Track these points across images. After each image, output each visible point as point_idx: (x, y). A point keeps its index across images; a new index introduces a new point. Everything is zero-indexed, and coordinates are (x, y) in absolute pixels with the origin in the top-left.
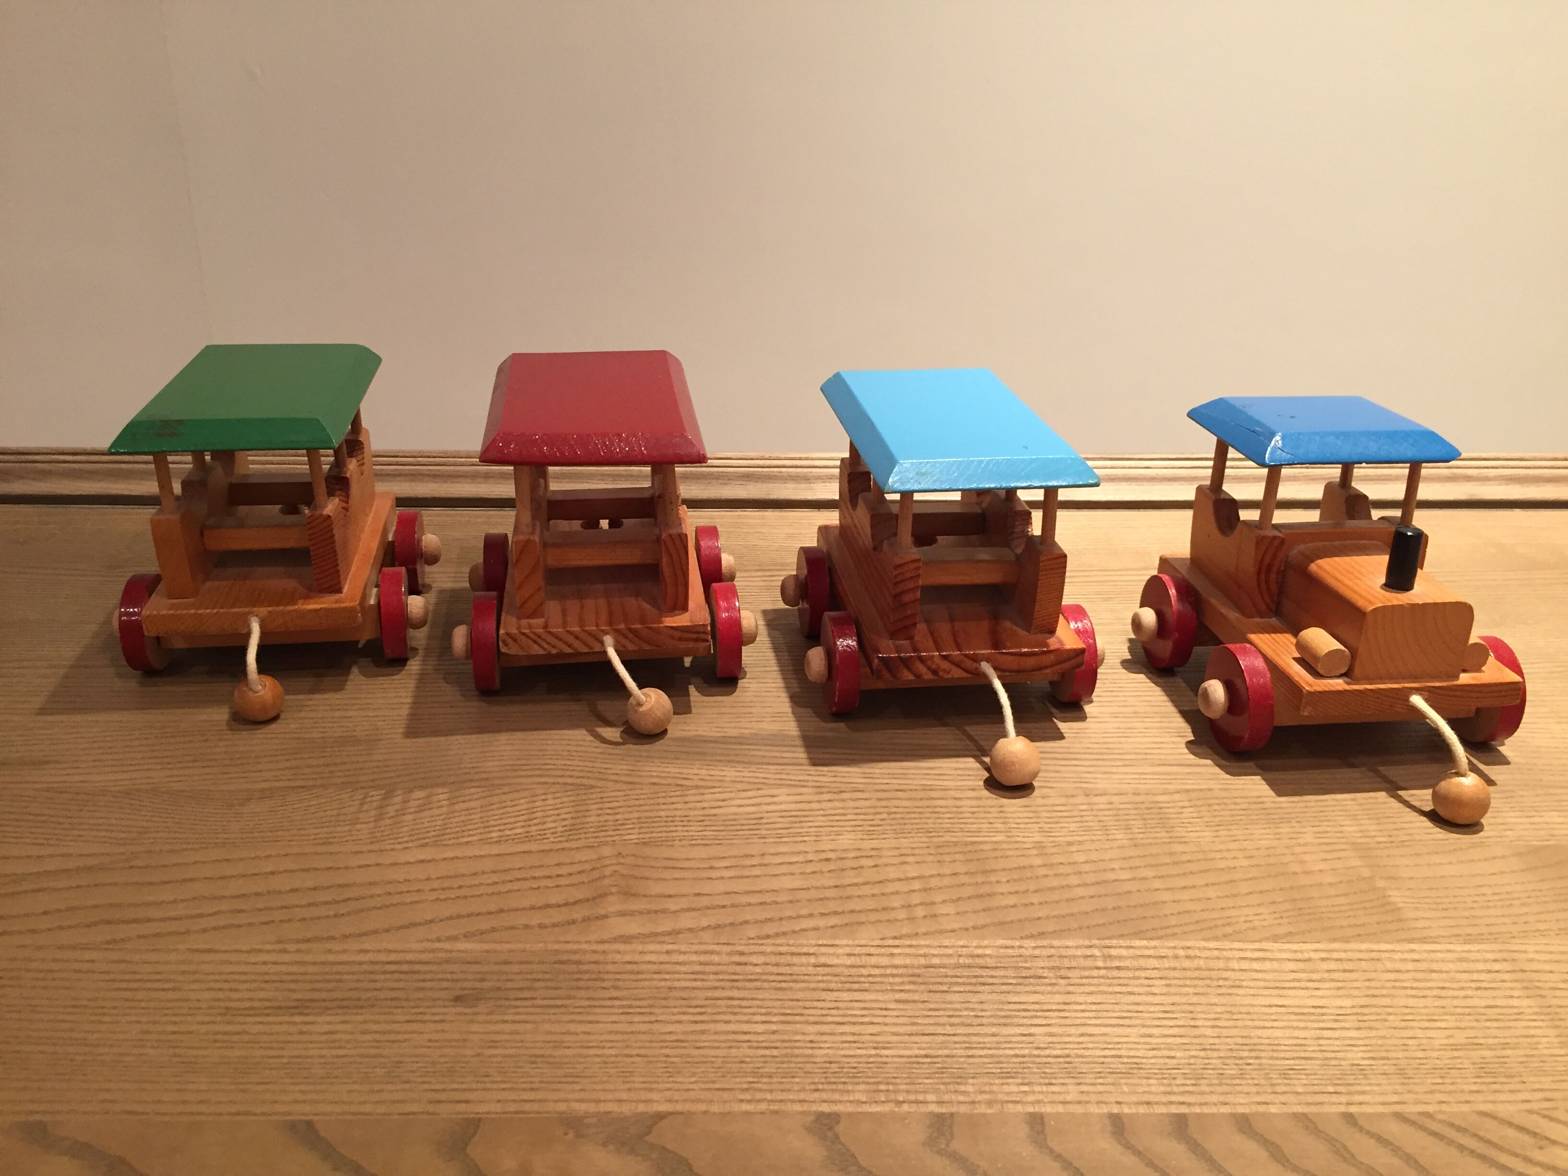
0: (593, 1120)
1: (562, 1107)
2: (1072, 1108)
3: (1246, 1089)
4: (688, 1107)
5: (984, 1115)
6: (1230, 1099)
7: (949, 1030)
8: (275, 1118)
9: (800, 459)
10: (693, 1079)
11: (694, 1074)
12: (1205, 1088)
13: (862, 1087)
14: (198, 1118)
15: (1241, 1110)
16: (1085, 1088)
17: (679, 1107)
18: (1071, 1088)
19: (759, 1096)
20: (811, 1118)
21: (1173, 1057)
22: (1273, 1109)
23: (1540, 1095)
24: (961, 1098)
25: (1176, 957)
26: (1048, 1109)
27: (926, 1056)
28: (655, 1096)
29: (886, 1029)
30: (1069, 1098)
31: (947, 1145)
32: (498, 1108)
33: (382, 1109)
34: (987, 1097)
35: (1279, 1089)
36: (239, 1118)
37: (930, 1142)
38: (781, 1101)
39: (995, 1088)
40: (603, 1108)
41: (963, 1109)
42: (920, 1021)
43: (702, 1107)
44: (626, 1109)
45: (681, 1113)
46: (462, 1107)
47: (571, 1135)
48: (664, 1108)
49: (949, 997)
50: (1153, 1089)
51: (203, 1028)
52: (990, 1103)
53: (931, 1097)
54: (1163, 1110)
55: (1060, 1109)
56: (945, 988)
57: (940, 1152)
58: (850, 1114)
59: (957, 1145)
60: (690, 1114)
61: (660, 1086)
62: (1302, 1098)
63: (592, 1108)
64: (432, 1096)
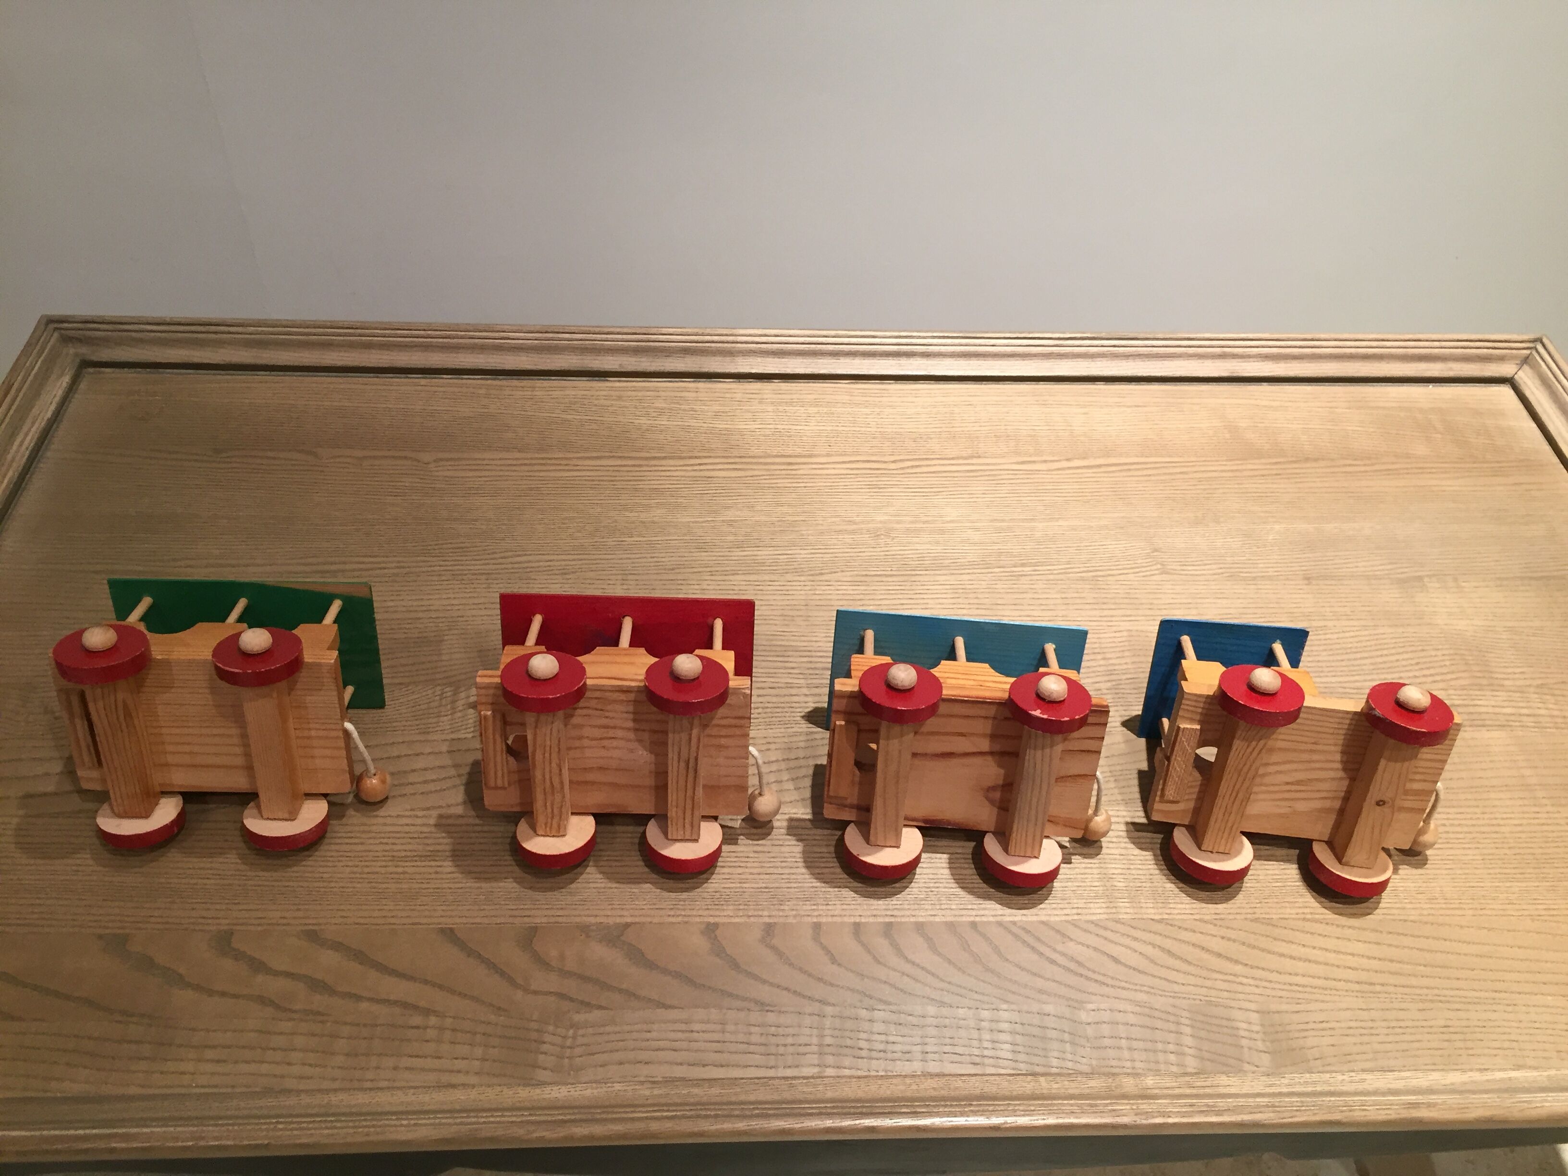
0: (594, 928)
1: (578, 920)
2: (835, 919)
3: (926, 907)
4: (642, 920)
5: (791, 923)
6: (916, 913)
7: (780, 871)
8: (431, 926)
9: (727, 335)
12: (906, 907)
13: (731, 907)
15: (921, 919)
16: (845, 907)
17: (637, 920)
18: (839, 907)
19: (679, 913)
20: (703, 926)
22: (937, 919)
23: (1075, 911)
24: (781, 914)
26: (824, 920)
27: (766, 888)
28: (625, 913)
29: (747, 870)
30: (836, 913)
31: (771, 941)
32: (544, 920)
33: (486, 921)
34: (794, 913)
35: (943, 907)
36: (414, 927)
37: (763, 940)
38: (689, 916)
39: (798, 907)
40: (599, 920)
41: (782, 920)
42: (765, 865)
43: (649, 920)
44: (611, 921)
45: (639, 923)
46: (526, 920)
47: (584, 936)
48: (629, 920)
49: (783, 849)
50: (879, 907)
51: (383, 870)
52: (795, 916)
53: (766, 913)
55: (830, 919)
56: (781, 843)
57: (767, 945)
58: (724, 924)
59: (775, 942)
60: (644, 923)
61: (627, 907)
62: (953, 912)
63: (593, 920)
64: (511, 913)
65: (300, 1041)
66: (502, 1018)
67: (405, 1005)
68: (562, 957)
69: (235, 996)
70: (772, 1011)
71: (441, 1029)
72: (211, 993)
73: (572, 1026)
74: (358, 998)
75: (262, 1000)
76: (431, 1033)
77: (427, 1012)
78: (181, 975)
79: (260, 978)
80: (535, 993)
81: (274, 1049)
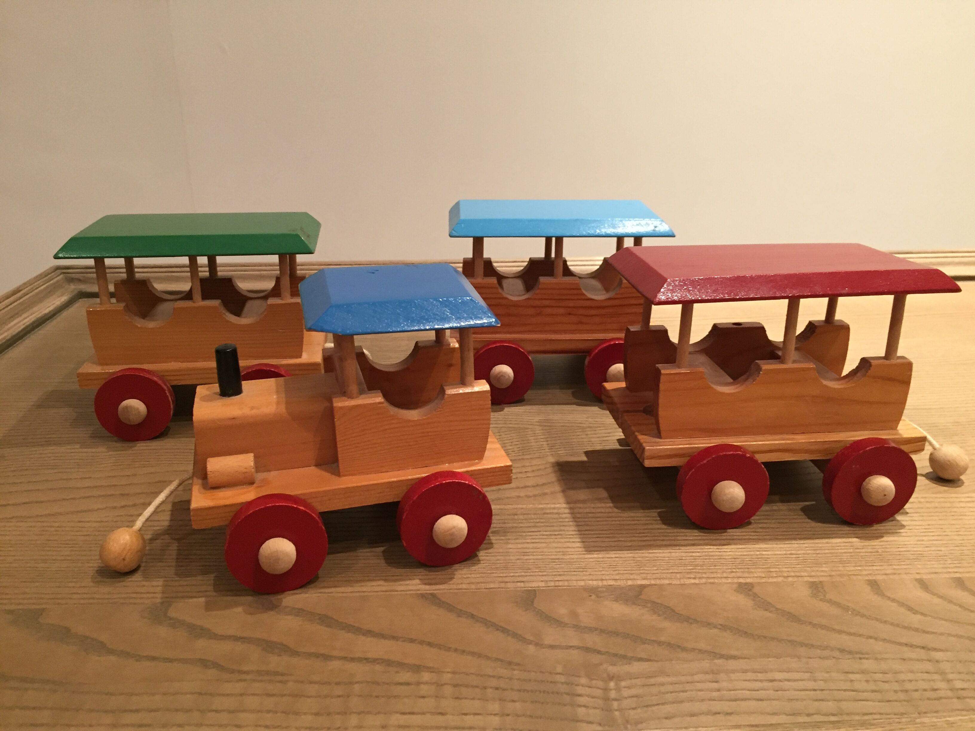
0: (604, 589)
1: (582, 583)
2: (891, 577)
4: (658, 582)
5: (840, 582)
8: (409, 592)
10: (655, 568)
11: (654, 566)
12: (966, 565)
13: (759, 570)
14: (366, 594)
16: (895, 567)
17: (653, 582)
18: (886, 567)
19: (699, 575)
20: (735, 586)
21: (941, 551)
24: (822, 574)
25: (920, 502)
26: (877, 578)
28: (636, 577)
30: (887, 572)
31: (825, 596)
32: (543, 584)
34: (838, 573)
36: (388, 593)
37: (814, 595)
38: (714, 578)
39: (841, 569)
40: (605, 583)
41: (827, 579)
43: (667, 582)
44: (621, 583)
45: (656, 585)
46: (521, 585)
47: (594, 597)
48: (644, 582)
50: (936, 566)
52: (841, 576)
53: (804, 574)
54: (947, 576)
55: (884, 577)
57: (821, 600)
58: (758, 583)
59: (831, 596)
60: (663, 585)
61: (637, 572)
63: (600, 583)
64: (500, 579)
65: (252, 702)
66: (516, 672)
67: (388, 663)
68: (574, 614)
69: (171, 660)
70: (867, 659)
71: (439, 685)
72: (139, 658)
73: (611, 678)
74: (327, 658)
75: (204, 663)
76: (424, 689)
77: (417, 669)
78: (102, 643)
79: (201, 643)
80: (552, 647)
81: (217, 711)
